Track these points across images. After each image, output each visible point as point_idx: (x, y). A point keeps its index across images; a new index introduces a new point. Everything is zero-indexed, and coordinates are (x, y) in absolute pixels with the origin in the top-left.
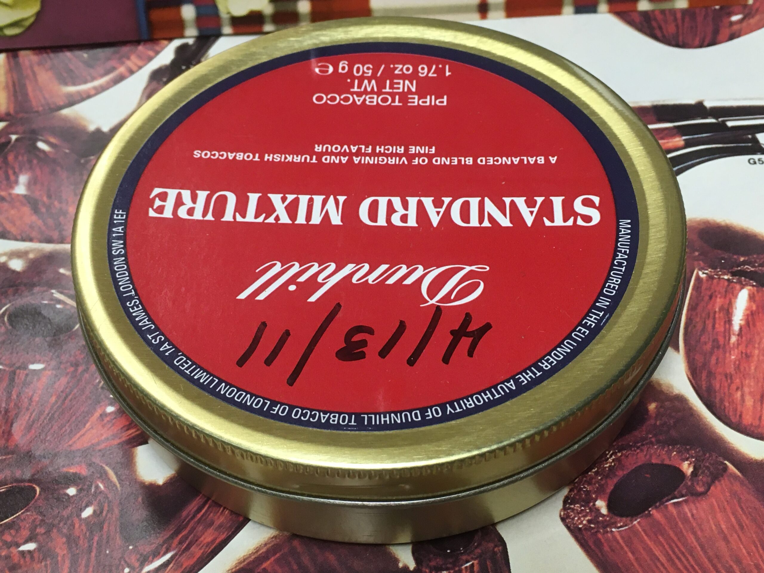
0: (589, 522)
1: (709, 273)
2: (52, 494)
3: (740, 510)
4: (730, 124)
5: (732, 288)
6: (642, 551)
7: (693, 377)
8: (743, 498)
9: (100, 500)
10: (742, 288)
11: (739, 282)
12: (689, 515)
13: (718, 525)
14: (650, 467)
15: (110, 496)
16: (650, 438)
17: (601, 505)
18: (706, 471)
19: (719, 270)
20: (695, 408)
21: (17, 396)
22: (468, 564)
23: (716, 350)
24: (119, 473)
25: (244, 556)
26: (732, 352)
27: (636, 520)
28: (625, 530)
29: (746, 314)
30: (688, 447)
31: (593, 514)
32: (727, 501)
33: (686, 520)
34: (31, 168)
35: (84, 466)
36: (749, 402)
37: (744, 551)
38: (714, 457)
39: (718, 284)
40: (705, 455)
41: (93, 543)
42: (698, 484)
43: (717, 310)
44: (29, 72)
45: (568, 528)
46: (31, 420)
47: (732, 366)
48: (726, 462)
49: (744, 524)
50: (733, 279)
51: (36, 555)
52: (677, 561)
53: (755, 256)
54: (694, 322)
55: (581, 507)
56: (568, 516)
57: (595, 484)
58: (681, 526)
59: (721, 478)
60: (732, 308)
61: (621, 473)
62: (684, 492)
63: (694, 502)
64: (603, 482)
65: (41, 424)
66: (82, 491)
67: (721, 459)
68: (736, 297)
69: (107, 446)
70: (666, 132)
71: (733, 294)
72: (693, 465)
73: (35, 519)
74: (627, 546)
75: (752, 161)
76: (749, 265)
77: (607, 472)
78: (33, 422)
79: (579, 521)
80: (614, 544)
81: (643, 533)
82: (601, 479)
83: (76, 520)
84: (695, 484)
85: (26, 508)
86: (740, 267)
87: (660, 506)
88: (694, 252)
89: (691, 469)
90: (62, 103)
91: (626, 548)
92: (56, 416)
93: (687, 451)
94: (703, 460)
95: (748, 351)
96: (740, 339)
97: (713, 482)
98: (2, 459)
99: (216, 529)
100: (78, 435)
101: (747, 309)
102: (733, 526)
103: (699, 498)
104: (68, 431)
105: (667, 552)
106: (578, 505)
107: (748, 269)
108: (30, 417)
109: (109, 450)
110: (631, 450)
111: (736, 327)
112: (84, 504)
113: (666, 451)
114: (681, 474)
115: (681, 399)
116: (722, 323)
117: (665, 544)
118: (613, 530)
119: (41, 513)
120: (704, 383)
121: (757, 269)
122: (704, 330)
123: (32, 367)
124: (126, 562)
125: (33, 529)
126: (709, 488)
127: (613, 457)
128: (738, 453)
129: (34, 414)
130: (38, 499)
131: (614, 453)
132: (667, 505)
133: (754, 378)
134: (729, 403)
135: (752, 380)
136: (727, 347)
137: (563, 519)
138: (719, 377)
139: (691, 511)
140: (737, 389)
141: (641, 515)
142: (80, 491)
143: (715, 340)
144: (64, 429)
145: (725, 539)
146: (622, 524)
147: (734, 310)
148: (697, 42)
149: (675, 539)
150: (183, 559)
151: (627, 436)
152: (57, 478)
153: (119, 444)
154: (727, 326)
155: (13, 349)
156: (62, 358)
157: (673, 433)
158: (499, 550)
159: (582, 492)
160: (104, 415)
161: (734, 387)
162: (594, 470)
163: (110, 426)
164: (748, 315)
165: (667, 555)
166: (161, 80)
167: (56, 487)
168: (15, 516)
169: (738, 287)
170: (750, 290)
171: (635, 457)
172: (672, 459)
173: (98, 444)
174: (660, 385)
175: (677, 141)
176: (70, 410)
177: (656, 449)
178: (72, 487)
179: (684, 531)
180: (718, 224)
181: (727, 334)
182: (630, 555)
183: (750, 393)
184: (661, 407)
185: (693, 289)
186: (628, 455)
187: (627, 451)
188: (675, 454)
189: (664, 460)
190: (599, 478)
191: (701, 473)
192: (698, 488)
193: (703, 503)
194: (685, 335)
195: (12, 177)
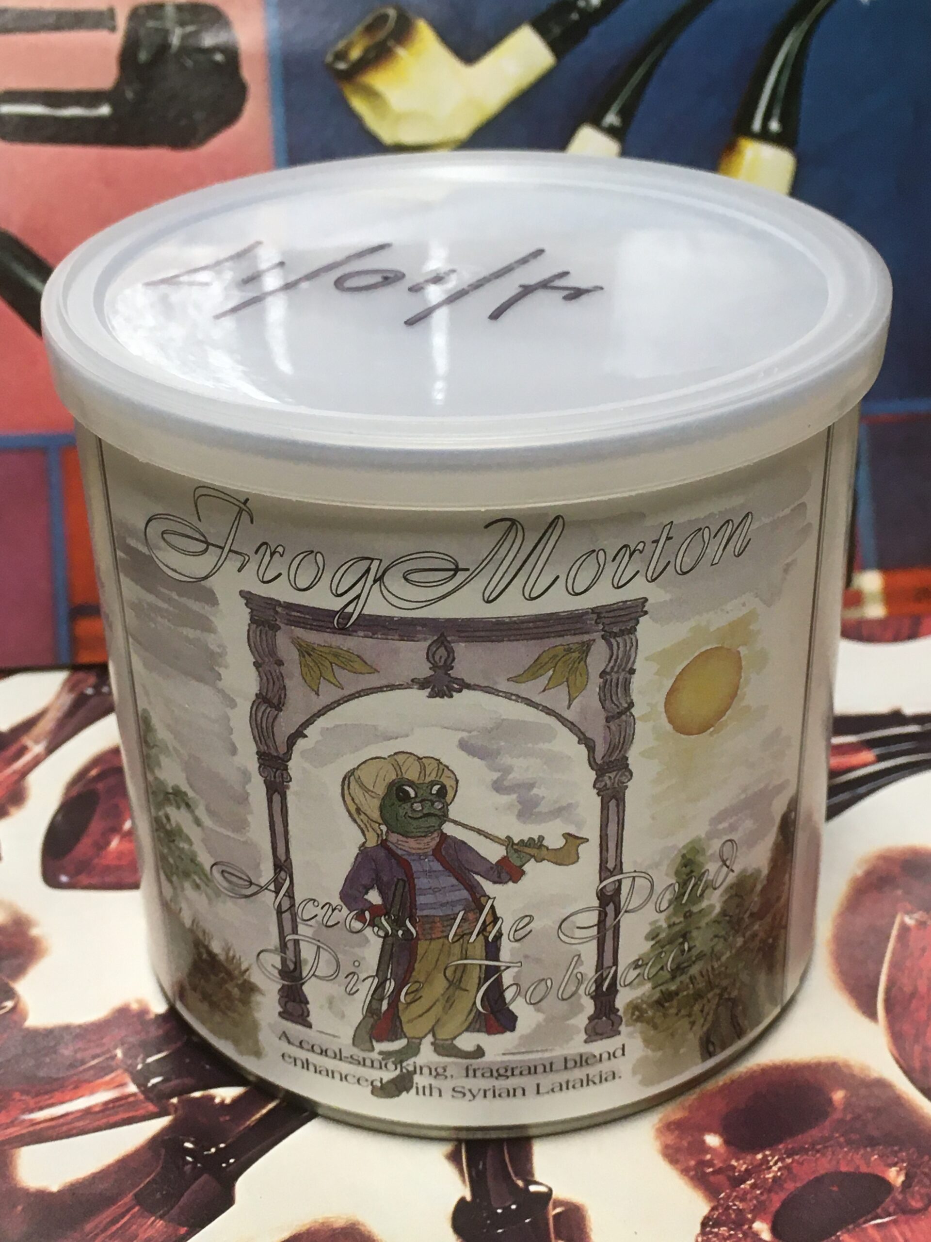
1: (919, 917)
7: (901, 1056)
14: (837, 1177)
16: (837, 1137)
17: (762, 1228)
18: (924, 1180)
20: (904, 1096)
30: (896, 1148)
40: (923, 1158)
42: (913, 1197)
54: (899, 983)
55: (729, 1231)
57: (751, 1200)
61: (791, 1186)
62: (891, 1209)
63: (907, 1222)
64: (763, 1198)
70: (847, 747)
72: (904, 1171)
77: (770, 1184)
82: (762, 1194)
84: (908, 1197)
88: (895, 890)
89: (902, 1178)
93: (895, 1153)
94: (920, 1165)
103: (915, 1217)
106: (725, 1228)
110: (807, 1154)
113: (862, 1155)
114: (886, 1185)
115: (883, 1085)
120: (916, 1062)
127: (780, 1164)
131: (781, 1159)
132: (866, 1227)
139: (903, 1234)
151: (800, 1136)
157: (872, 1130)
159: (731, 1211)
162: (749, 1182)
171: (814, 1163)
172: (871, 1165)
174: (848, 1067)
175: (864, 756)
177: (846, 1152)
184: (852, 1096)
185: (896, 941)
186: (803, 1161)
187: (803, 1156)
188: (876, 1159)
189: (858, 1167)
190: (758, 1192)
191: (918, 1182)
192: (913, 1203)
193: (923, 1224)
194: (886, 1001)
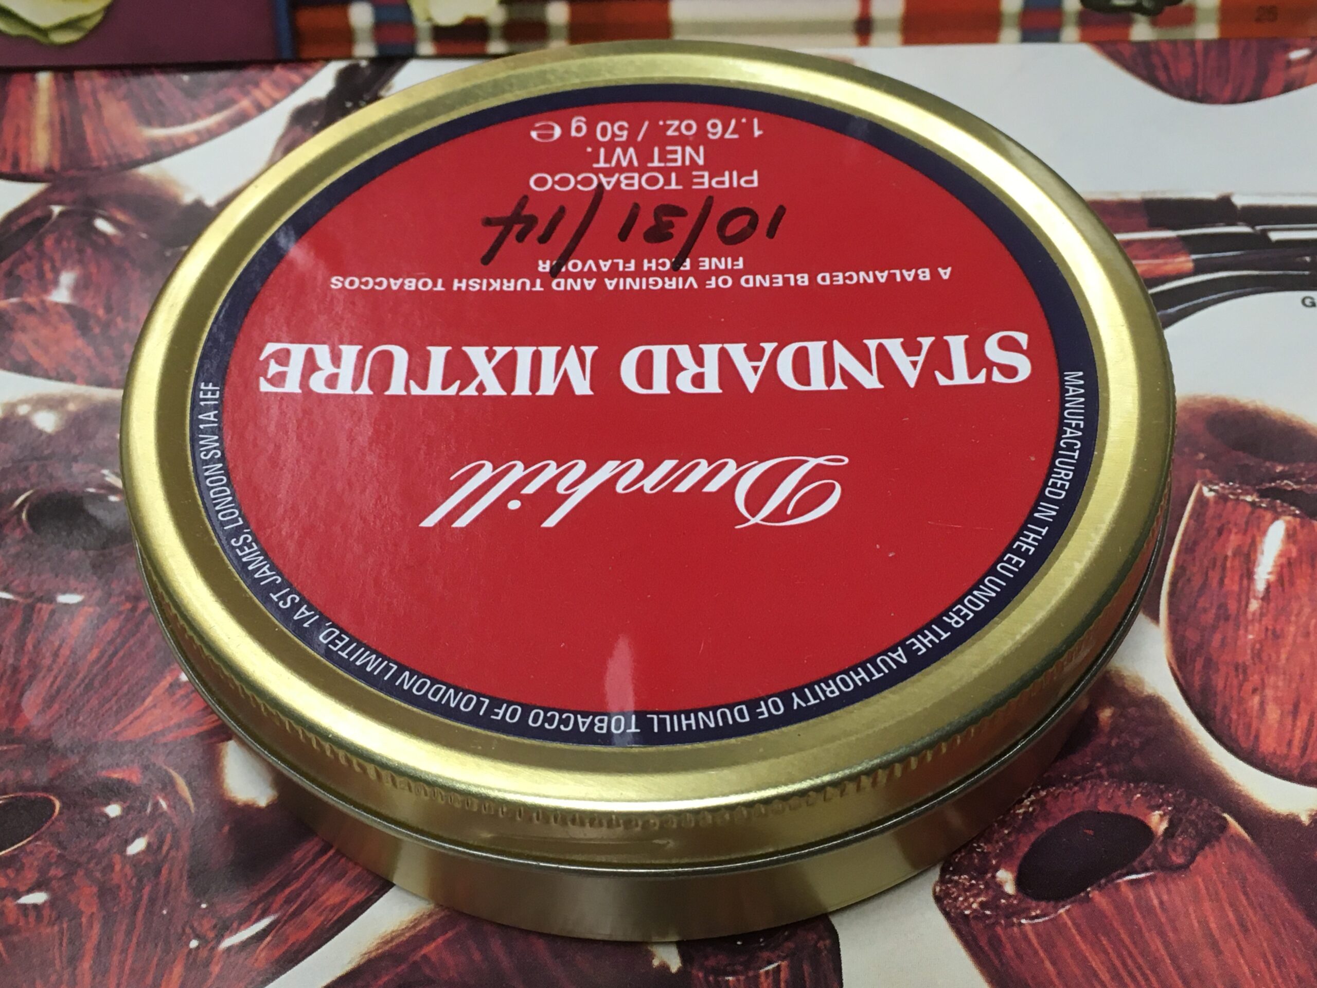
0: (982, 904)
1: (1220, 490)
2: (81, 813)
3: (1242, 898)
4: (1275, 236)
5: (1259, 518)
6: (1069, 960)
7: (1180, 668)
8: (1251, 879)
9: (159, 827)
10: (1276, 519)
11: (1272, 508)
12: (1156, 902)
13: (1204, 923)
14: (1093, 817)
15: (175, 821)
16: (1098, 768)
17: (1006, 878)
18: (1190, 829)
19: (1236, 485)
20: (1179, 721)
21: (34, 647)
22: (770, 967)
23: (1222, 623)
24: (194, 784)
25: (393, 932)
26: (1250, 628)
27: (1063, 906)
28: (1043, 922)
29: (1278, 563)
30: (1162, 787)
31: (991, 892)
32: (1223, 882)
33: (1148, 911)
34: (81, 262)
35: (136, 767)
36: (1273, 714)
37: (1246, 969)
38: (1206, 806)
39: (1235, 510)
40: (1191, 801)
41: (141, 896)
42: (1174, 850)
43: (1230, 553)
44: (90, 101)
45: (947, 915)
46: (55, 687)
47: (1249, 651)
48: (1226, 815)
49: (1249, 924)
50: (1262, 502)
51: (46, 912)
52: (1129, 981)
53: (1302, 465)
54: (1188, 572)
55: (970, 880)
56: (947, 895)
57: (997, 842)
58: (1141, 921)
59: (1216, 844)
60: (1255, 551)
61: (1043, 826)
62: (1149, 863)
63: (1165, 881)
64: (1011, 839)
65: (70, 696)
66: (132, 812)
67: (1218, 810)
68: (1264, 533)
69: (177, 737)
70: (1162, 246)
71: (1259, 528)
72: (1168, 817)
73: (51, 852)
74: (1045, 951)
75: (1308, 302)
76: (1291, 481)
77: (1020, 822)
78: (58, 691)
79: (966, 904)
80: (1024, 945)
81: (1074, 930)
82: (1009, 834)
83: (117, 858)
84: (1170, 849)
85: (36, 834)
86: (1274, 481)
87: (1106, 884)
88: (1197, 454)
89: (1164, 825)
90: (140, 156)
91: (1042, 954)
92: (96, 684)
93: (1161, 793)
94: (1187, 809)
95: (1278, 628)
96: (1265, 604)
97: (1201, 848)
98: (1, 751)
99: (349, 885)
100: (131, 717)
101: (1281, 555)
102: (1229, 924)
103: (1175, 875)
104: (114, 709)
105: (1113, 964)
106: (966, 876)
107: (1289, 485)
108: (53, 683)
109: (181, 744)
110: (1065, 788)
111: (1260, 585)
112: (131, 833)
113: (1124, 792)
114: (1147, 832)
115: (1156, 704)
116: (1237, 578)
117: (1110, 951)
118: (1023, 921)
119: (60, 844)
120: (1197, 678)
121: (1304, 486)
122: (1205, 584)
123: (63, 599)
124: (193, 929)
125: (43, 871)
126: (1192, 860)
127: (1033, 797)
128: (1248, 800)
129: (59, 679)
130: (56, 819)
131: (1035, 791)
132: (1119, 884)
133: (1284, 673)
134: (1239, 714)
135: (1282, 677)
136: (1242, 619)
137: (938, 899)
138: (1223, 669)
139: (1159, 895)
140: (1255, 691)
141: (1073, 899)
142: (126, 811)
143: (1222, 606)
144: (107, 706)
145: (1215, 946)
146: (1038, 912)
147: (1259, 556)
148: (1228, 93)
149: (1127, 940)
150: (289, 929)
152: (90, 787)
153: (198, 735)
154: (1245, 582)
155: (32, 568)
156: (113, 586)
157: (1137, 761)
158: (825, 945)
159: (975, 855)
160: (175, 685)
161: (1248, 687)
163: (184, 703)
164: (1282, 566)
165: (1113, 970)
166: (310, 124)
167: (88, 801)
168: (16, 847)
169: (1269, 516)
170: (1288, 522)
171: (1069, 800)
172: (1133, 805)
173: (162, 733)
174: (1121, 678)
175: (1181, 262)
176: (120, 675)
177: (1106, 786)
178: (115, 803)
179: (1144, 930)
180: (1241, 407)
181: (1244, 597)
182: (1048, 964)
183: (1277, 700)
184: (1121, 715)
185: (1191, 517)
186: (1059, 794)
187: (1057, 789)
188: (1138, 798)
189: (1119, 806)
190: (1006, 832)
191: (1182, 833)
192: (1174, 858)
193: (1182, 884)
194: (1171, 594)
195: (49, 276)
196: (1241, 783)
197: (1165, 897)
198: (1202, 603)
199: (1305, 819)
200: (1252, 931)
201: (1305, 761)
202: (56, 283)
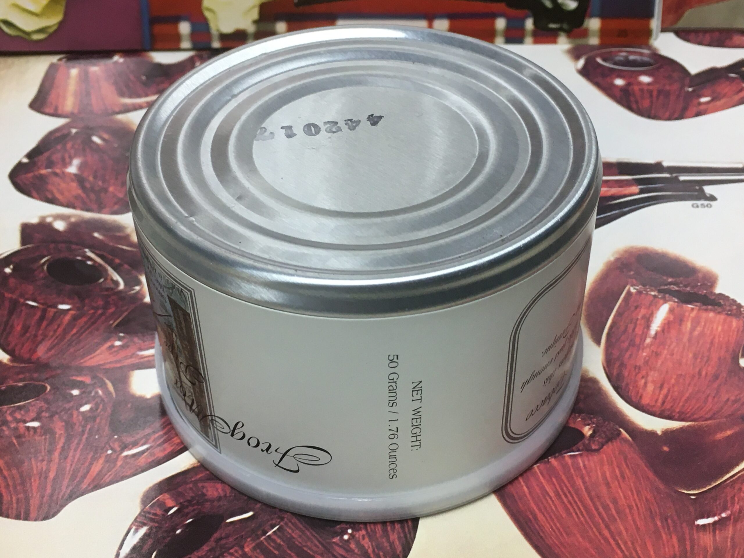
2: (60, 392)
3: (624, 465)
4: (682, 178)
5: (656, 302)
6: (536, 487)
7: (608, 366)
8: (629, 456)
9: (97, 401)
10: (665, 303)
11: (664, 298)
12: (581, 465)
13: (604, 474)
15: (106, 400)
18: (602, 435)
19: (648, 287)
20: (604, 389)
23: (631, 347)
24: (116, 386)
26: (645, 350)
27: (536, 464)
29: (663, 323)
30: (592, 416)
32: (615, 458)
33: (578, 469)
34: (84, 155)
35: (89, 377)
36: (650, 388)
37: (621, 494)
38: (612, 425)
39: (645, 298)
40: (605, 423)
41: (86, 429)
42: (594, 443)
43: (639, 317)
47: (643, 360)
48: (621, 429)
49: (625, 475)
50: (658, 295)
51: (39, 431)
52: (563, 497)
53: (682, 279)
54: (617, 324)
58: (573, 472)
59: (615, 441)
60: (653, 317)
62: (581, 448)
63: (587, 456)
66: (84, 394)
68: (658, 309)
69: (110, 367)
70: (624, 183)
71: (656, 306)
72: (593, 429)
73: (43, 406)
75: (695, 205)
76: (675, 286)
78: (55, 345)
81: (539, 474)
83: (75, 412)
84: (591, 443)
85: (37, 398)
86: (666, 286)
88: (630, 273)
89: (591, 432)
90: (118, 110)
93: (591, 419)
94: (602, 426)
95: (659, 351)
96: (654, 340)
97: (607, 442)
100: (89, 357)
101: (665, 319)
102: (617, 477)
103: (593, 453)
104: (81, 354)
105: (557, 490)
107: (674, 288)
108: (53, 342)
109: (112, 370)
111: (653, 332)
112: (83, 402)
113: (573, 417)
114: (582, 435)
115: (594, 381)
116: (642, 328)
117: (556, 484)
119: (48, 403)
121: (681, 289)
122: (625, 331)
123: (61, 307)
124: (110, 446)
125: (39, 413)
126: (602, 448)
128: (632, 423)
129: (56, 341)
130: (48, 393)
132: (564, 456)
133: (659, 371)
134: (633, 387)
135: (657, 372)
136: (641, 346)
138: (629, 368)
140: (643, 377)
141: (541, 461)
142: (82, 393)
143: (632, 340)
144: (78, 352)
145: (608, 485)
147: (654, 319)
149: (566, 481)
150: (156, 451)
152: (65, 382)
153: (120, 367)
154: (645, 330)
155: (47, 292)
156: (86, 302)
160: (112, 347)
161: (640, 376)
163: (115, 354)
164: (665, 324)
167: (64, 388)
168: (26, 402)
169: (661, 301)
170: (671, 305)
175: (633, 189)
176: (86, 341)
179: (574, 476)
180: (655, 251)
181: (644, 336)
182: (525, 488)
183: (653, 382)
188: (579, 421)
189: (569, 423)
191: (599, 436)
192: (593, 446)
193: (595, 457)
194: (608, 334)
195: (67, 160)
196: (630, 416)
197: (586, 463)
198: (623, 338)
199: (659, 433)
200: (627, 479)
201: (663, 408)
202: (70, 164)
